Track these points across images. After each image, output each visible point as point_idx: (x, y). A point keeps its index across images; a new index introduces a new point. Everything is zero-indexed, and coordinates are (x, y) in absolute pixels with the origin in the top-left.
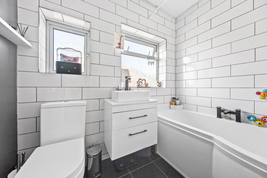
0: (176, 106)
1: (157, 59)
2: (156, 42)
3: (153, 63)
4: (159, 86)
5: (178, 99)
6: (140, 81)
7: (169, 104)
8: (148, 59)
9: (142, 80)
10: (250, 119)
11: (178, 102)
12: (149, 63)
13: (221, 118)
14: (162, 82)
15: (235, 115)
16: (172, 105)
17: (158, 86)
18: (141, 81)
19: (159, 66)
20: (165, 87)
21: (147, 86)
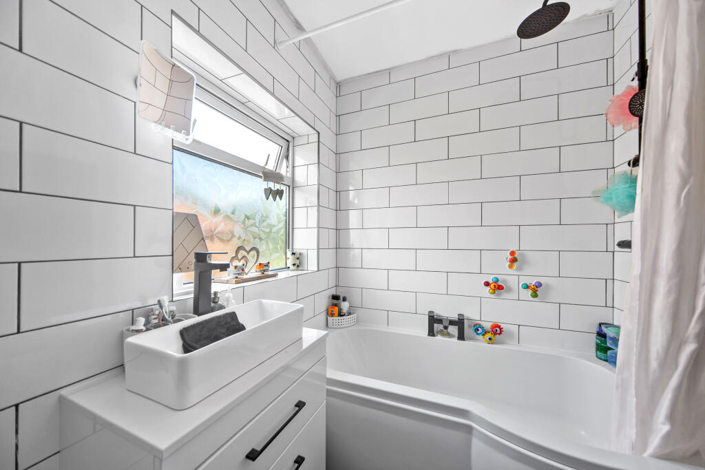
1: (290, 184)
2: (289, 131)
3: (280, 193)
4: (298, 266)
5: (344, 299)
7: (323, 316)
8: (265, 180)
9: (248, 252)
10: (478, 332)
11: (345, 306)
12: (269, 192)
13: (434, 335)
14: (304, 252)
15: (457, 327)
16: (332, 315)
17: (294, 265)
19: (295, 206)
20: (316, 270)
21: (263, 273)
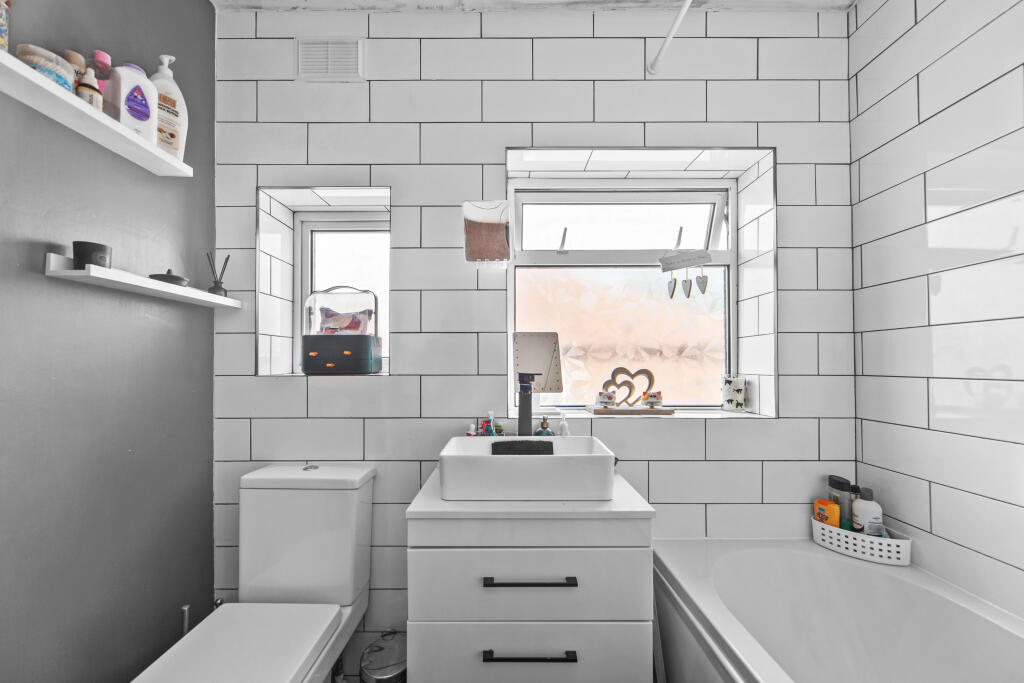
0: (852, 534)
1: (731, 261)
2: (720, 175)
3: (703, 283)
4: (739, 405)
5: (867, 495)
6: (620, 378)
8: (664, 270)
9: (633, 376)
11: (867, 512)
12: (672, 286)
14: (754, 379)
16: (821, 520)
17: (730, 401)
18: (628, 378)
19: (744, 295)
20: (773, 415)
21: (652, 407)
